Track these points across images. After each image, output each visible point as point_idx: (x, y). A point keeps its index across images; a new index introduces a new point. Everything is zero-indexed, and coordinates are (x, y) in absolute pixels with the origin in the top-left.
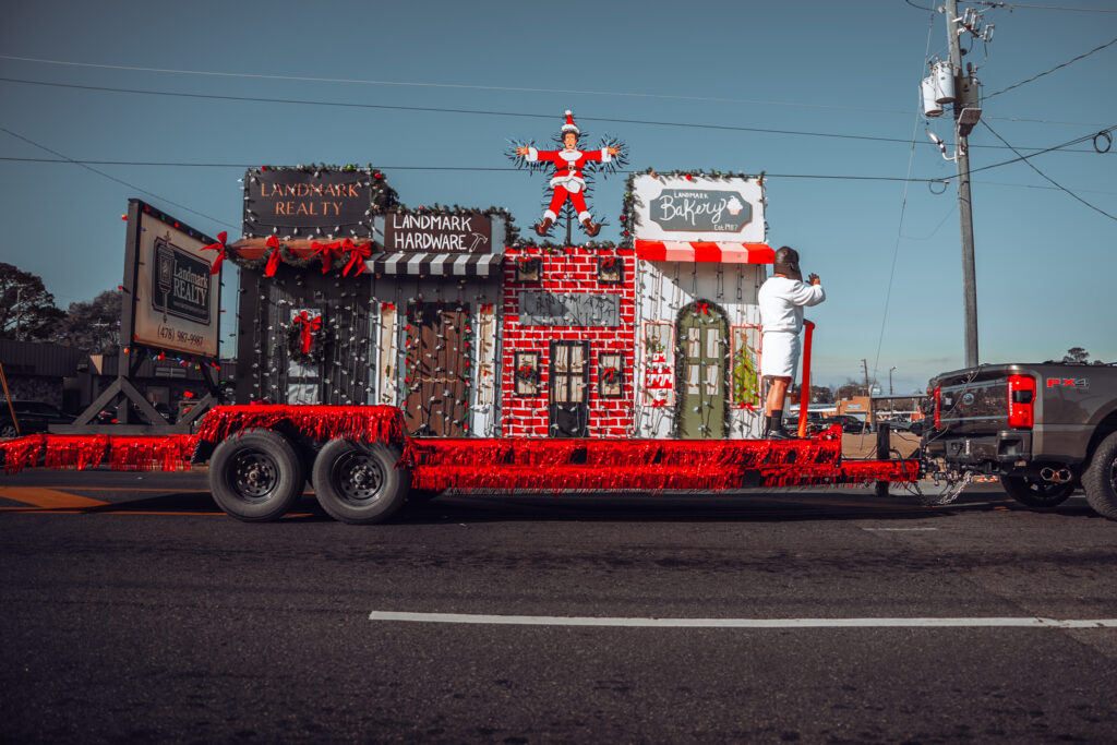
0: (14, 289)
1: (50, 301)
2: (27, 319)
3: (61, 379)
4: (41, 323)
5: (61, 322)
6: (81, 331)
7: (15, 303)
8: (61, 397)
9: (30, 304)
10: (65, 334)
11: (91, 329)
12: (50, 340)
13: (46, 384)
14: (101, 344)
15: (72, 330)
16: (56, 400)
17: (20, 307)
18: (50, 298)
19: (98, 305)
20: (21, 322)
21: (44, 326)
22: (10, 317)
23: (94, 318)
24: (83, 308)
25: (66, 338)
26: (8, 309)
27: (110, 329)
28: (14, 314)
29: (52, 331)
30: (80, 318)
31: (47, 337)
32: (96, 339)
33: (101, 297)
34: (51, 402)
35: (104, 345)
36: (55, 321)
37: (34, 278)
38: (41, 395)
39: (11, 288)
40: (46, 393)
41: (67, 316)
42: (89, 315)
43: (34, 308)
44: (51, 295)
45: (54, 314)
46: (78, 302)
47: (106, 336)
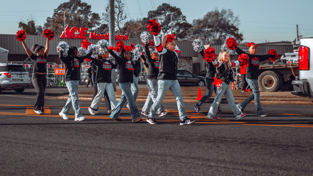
0: (170, 15)
1: (185, 20)
2: (175, 29)
3: (191, 58)
4: (181, 31)
5: (190, 30)
6: (199, 33)
7: (170, 22)
8: (191, 67)
9: (176, 22)
10: (192, 36)
11: (203, 32)
12: (185, 39)
13: (185, 61)
14: (208, 40)
15: (195, 33)
16: (189, 69)
17: (172, 24)
18: (184, 17)
19: (206, 20)
20: (173, 31)
21: (182, 32)
22: (168, 29)
23: (204, 26)
24: (199, 22)
25: (192, 37)
26: (167, 25)
27: (211, 31)
28: (170, 27)
29: (186, 34)
30: (198, 27)
31: (184, 38)
32: (205, 36)
33: (207, 15)
34: (188, 70)
35: (210, 40)
36: (187, 29)
37: (177, 9)
38: (183, 67)
39: (168, 15)
40: (185, 65)
41: (192, 26)
42: (202, 25)
43: (178, 24)
44: (185, 17)
45: (186, 26)
46: (196, 19)
47: (210, 35)
